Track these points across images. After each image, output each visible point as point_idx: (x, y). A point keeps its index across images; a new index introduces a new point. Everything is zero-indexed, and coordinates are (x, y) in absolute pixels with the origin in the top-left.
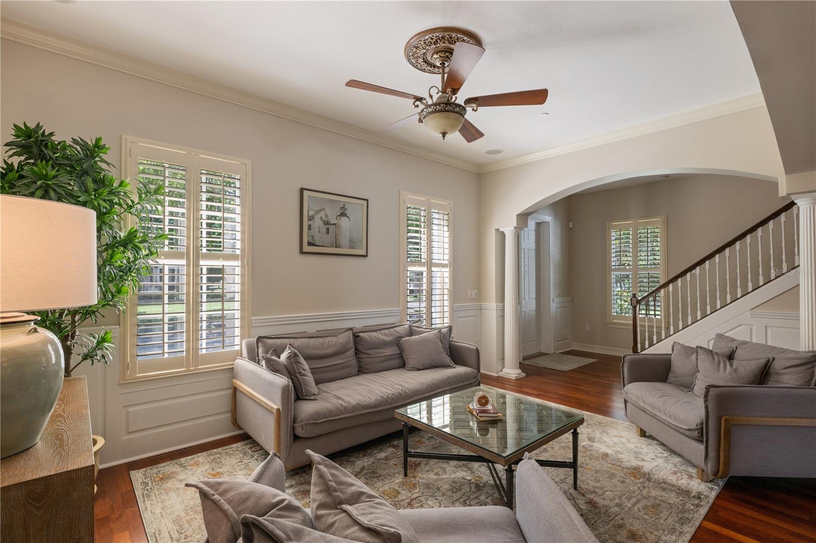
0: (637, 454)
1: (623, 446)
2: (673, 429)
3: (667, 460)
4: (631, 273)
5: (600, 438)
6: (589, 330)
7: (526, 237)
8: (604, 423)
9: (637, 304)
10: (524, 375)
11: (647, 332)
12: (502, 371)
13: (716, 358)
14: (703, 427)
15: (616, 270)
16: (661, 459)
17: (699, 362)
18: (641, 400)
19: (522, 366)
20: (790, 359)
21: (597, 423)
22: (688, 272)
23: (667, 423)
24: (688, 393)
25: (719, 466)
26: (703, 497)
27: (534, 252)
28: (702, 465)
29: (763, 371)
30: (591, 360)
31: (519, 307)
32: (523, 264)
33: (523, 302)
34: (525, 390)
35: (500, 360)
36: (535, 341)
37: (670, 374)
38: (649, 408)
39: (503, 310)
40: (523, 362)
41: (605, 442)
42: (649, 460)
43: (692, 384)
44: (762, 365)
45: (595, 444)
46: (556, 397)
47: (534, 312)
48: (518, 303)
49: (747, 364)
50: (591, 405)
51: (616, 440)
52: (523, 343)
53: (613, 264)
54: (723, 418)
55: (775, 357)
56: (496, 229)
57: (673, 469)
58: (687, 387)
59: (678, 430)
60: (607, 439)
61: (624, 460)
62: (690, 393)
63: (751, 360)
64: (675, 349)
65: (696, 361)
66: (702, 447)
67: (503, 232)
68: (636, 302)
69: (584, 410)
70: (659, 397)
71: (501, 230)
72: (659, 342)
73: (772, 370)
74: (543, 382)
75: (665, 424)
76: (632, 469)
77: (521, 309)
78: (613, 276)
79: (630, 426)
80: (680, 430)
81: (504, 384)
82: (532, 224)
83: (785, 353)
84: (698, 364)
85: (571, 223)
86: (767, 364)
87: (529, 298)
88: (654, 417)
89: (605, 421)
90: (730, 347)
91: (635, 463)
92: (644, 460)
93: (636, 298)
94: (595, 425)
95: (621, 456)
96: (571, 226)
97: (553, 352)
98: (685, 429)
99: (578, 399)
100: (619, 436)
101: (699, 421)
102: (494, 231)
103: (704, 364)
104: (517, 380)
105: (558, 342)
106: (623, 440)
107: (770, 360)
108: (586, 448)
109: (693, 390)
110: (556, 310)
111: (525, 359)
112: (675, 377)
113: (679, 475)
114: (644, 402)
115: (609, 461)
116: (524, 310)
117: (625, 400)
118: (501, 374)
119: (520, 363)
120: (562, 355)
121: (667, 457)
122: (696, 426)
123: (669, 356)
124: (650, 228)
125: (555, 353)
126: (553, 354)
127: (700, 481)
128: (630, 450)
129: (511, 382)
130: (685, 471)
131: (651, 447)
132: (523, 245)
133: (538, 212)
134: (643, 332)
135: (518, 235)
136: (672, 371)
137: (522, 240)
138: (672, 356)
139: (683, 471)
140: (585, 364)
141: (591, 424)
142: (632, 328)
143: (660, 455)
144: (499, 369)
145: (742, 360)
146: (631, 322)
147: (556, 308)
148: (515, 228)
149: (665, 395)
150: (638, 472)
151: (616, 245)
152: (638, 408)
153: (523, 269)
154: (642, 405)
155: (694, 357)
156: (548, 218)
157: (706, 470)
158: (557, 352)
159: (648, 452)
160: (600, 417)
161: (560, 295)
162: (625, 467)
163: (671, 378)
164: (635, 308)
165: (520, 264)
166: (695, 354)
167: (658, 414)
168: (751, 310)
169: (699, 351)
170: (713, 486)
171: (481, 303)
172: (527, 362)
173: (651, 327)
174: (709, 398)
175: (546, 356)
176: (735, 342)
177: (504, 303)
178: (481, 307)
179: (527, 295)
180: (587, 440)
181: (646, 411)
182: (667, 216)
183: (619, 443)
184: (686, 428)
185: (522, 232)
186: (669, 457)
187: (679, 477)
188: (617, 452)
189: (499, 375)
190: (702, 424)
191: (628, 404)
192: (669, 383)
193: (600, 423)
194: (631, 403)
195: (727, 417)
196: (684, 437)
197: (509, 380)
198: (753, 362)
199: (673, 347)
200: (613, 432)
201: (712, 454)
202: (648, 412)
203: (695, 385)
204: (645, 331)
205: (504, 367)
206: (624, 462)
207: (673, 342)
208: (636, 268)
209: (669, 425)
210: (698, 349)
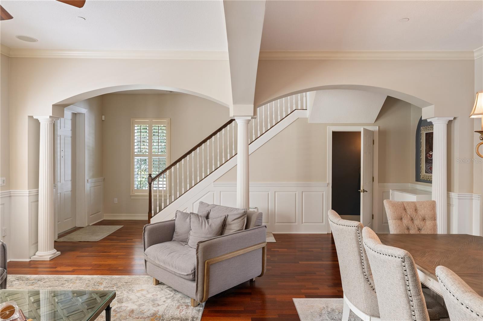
0: (154, 301)
1: (144, 298)
2: (178, 276)
3: (173, 298)
4: (147, 158)
5: (127, 297)
6: (117, 203)
7: (62, 125)
8: (129, 282)
9: (152, 182)
10: (59, 253)
11: (158, 200)
12: (35, 255)
13: (200, 219)
14: (195, 271)
15: (138, 155)
16: (169, 299)
17: (191, 223)
18: (157, 259)
19: (57, 245)
20: (235, 214)
21: (125, 284)
22: (183, 159)
23: (173, 273)
24: (185, 246)
25: (203, 295)
26: (195, 319)
27: (70, 139)
28: (194, 297)
29: (223, 225)
30: (118, 227)
31: (54, 190)
32: (59, 150)
33: (59, 184)
34: (59, 269)
35: (34, 244)
36: (71, 218)
37: (175, 234)
38: (162, 264)
39: (37, 195)
40: (58, 240)
41: (131, 300)
42: (162, 303)
43: (188, 238)
44: (223, 220)
45: (123, 304)
46: (90, 268)
47: (70, 193)
48: (53, 186)
49: (216, 221)
50: (119, 268)
51: (139, 294)
52: (58, 222)
53: (136, 150)
54: (206, 262)
55: (228, 214)
56: (29, 116)
57: (177, 305)
58: (184, 241)
59: (180, 276)
60: (132, 296)
61: (145, 311)
62: (186, 246)
63: (218, 218)
64: (177, 216)
65: (189, 223)
66: (194, 284)
67: (38, 119)
68: (151, 180)
69: (113, 275)
70: (168, 255)
71: (35, 117)
72: (166, 207)
73: (227, 223)
74: (78, 256)
75: (172, 273)
76: (151, 317)
77: (57, 190)
78: (136, 160)
79: (148, 278)
80: (182, 276)
81: (37, 268)
82: (68, 114)
83: (232, 211)
84: (191, 225)
85: (103, 117)
86: (225, 219)
87: (65, 181)
88: (165, 269)
89: (130, 280)
90: (207, 211)
91: (153, 310)
92: (159, 305)
93: (151, 177)
94: (123, 285)
95: (142, 308)
96: (103, 119)
97: (87, 225)
98: (184, 275)
99: (109, 265)
100: (141, 290)
101: (193, 268)
102: (27, 117)
103: (194, 223)
104: (52, 260)
105: (91, 216)
106: (144, 293)
107: (226, 216)
108: (116, 311)
109: (188, 243)
110: (90, 189)
111: (59, 237)
112: (177, 236)
113: (181, 308)
114: (158, 260)
115: (135, 316)
116: (59, 191)
117: (145, 260)
118: (34, 258)
119: (55, 241)
120: (95, 226)
121: (173, 296)
122: (192, 271)
123: (174, 221)
124: (160, 126)
125: (89, 226)
126: (87, 226)
127: (193, 307)
128: (149, 300)
129: (46, 264)
130: (184, 303)
131: (163, 292)
132: (59, 132)
133: (74, 104)
134: (155, 200)
135: (54, 124)
136: (176, 232)
137: (59, 128)
138: (176, 221)
139: (183, 304)
140: (115, 231)
141: (120, 287)
142: (148, 198)
143: (169, 296)
144: (32, 252)
145: (213, 219)
146: (148, 194)
147: (90, 187)
148: (50, 117)
149: (172, 251)
150: (155, 317)
151: (137, 137)
152: (155, 265)
153: (59, 154)
154: (157, 262)
155: (188, 220)
156: (83, 110)
157: (196, 299)
158: (91, 224)
159: (161, 296)
160: (126, 277)
161: (93, 177)
162: (146, 317)
163: (175, 237)
164: (150, 184)
165: (56, 150)
166: (189, 217)
167: (168, 267)
168: (214, 182)
169: (192, 216)
170: (200, 308)
171: (11, 191)
172: (62, 239)
173: (160, 196)
174: (199, 250)
175: (81, 230)
176: (209, 206)
177: (38, 188)
178: (10, 194)
179: (63, 178)
180: (117, 302)
181: (160, 266)
182: (170, 119)
183: (141, 296)
184: (186, 274)
185: (59, 121)
186: (174, 296)
187: (181, 310)
188: (140, 305)
189: (32, 259)
190: (195, 269)
191: (148, 263)
192: (173, 241)
193: (126, 283)
194: (149, 262)
195: (208, 261)
196: (184, 280)
197: (43, 262)
198: (218, 219)
199: (176, 214)
200: (136, 288)
201: (200, 288)
202: (162, 267)
203: (189, 239)
204: (157, 199)
205: (37, 250)
206: (145, 312)
207: (176, 211)
208: (151, 154)
209: (175, 274)
210: (191, 214)
